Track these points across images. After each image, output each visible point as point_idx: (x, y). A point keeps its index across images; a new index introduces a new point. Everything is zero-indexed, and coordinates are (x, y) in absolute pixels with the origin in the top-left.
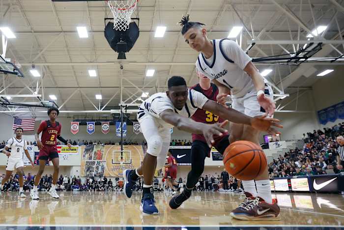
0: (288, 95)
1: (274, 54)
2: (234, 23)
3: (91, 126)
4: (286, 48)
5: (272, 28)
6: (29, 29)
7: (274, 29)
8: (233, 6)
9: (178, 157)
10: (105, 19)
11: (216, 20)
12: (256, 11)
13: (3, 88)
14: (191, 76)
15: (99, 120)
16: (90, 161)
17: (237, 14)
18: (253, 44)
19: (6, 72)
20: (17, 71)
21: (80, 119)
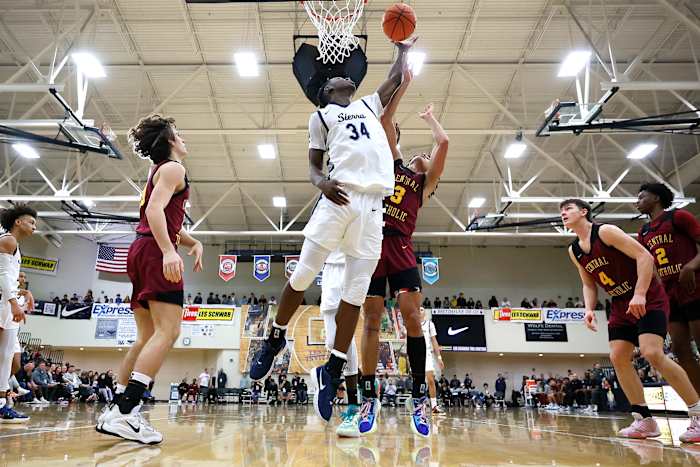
0: (693, 201)
1: (661, 110)
2: (572, 44)
3: (262, 265)
4: (686, 99)
5: (656, 55)
6: (133, 58)
7: (661, 57)
8: (570, 10)
9: (451, 332)
10: (295, 37)
11: (532, 38)
12: (620, 18)
13: (76, 182)
14: (479, 157)
15: (280, 251)
16: (261, 338)
17: (579, 24)
18: (615, 90)
19: (84, 149)
20: (107, 147)
21: (239, 248)
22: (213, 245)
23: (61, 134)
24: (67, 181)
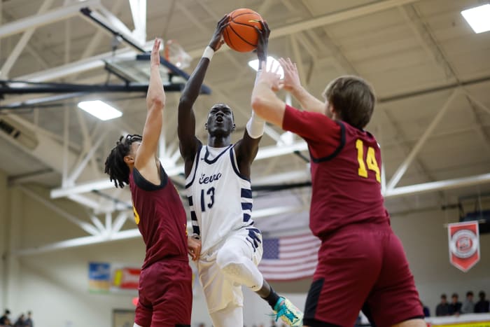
20: (176, 80)
21: (482, 208)
22: (444, 208)
23: (113, 77)
24: (167, 145)
